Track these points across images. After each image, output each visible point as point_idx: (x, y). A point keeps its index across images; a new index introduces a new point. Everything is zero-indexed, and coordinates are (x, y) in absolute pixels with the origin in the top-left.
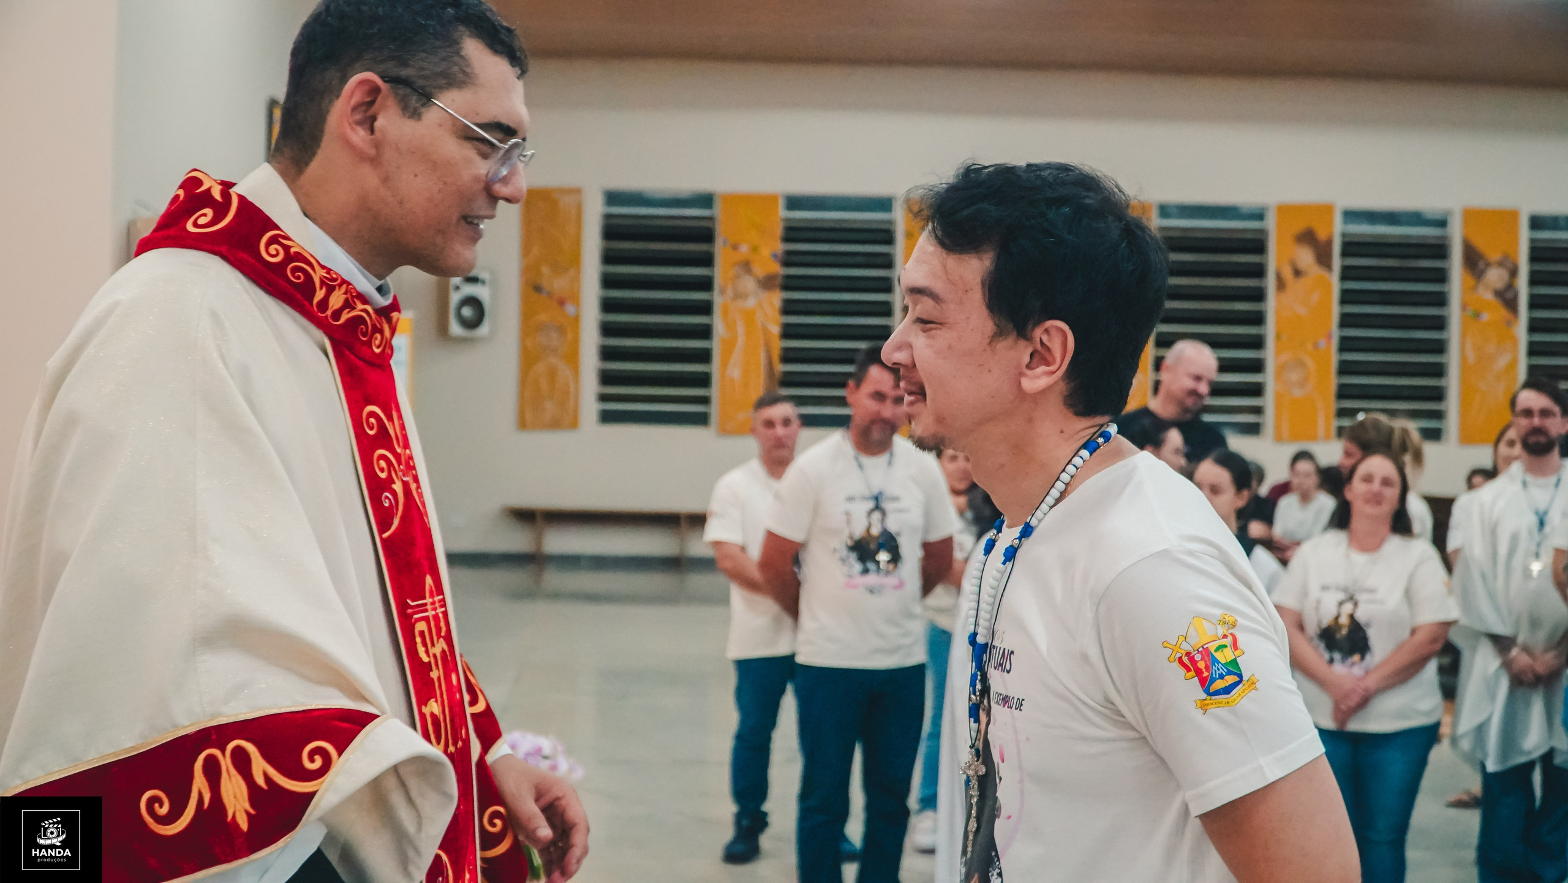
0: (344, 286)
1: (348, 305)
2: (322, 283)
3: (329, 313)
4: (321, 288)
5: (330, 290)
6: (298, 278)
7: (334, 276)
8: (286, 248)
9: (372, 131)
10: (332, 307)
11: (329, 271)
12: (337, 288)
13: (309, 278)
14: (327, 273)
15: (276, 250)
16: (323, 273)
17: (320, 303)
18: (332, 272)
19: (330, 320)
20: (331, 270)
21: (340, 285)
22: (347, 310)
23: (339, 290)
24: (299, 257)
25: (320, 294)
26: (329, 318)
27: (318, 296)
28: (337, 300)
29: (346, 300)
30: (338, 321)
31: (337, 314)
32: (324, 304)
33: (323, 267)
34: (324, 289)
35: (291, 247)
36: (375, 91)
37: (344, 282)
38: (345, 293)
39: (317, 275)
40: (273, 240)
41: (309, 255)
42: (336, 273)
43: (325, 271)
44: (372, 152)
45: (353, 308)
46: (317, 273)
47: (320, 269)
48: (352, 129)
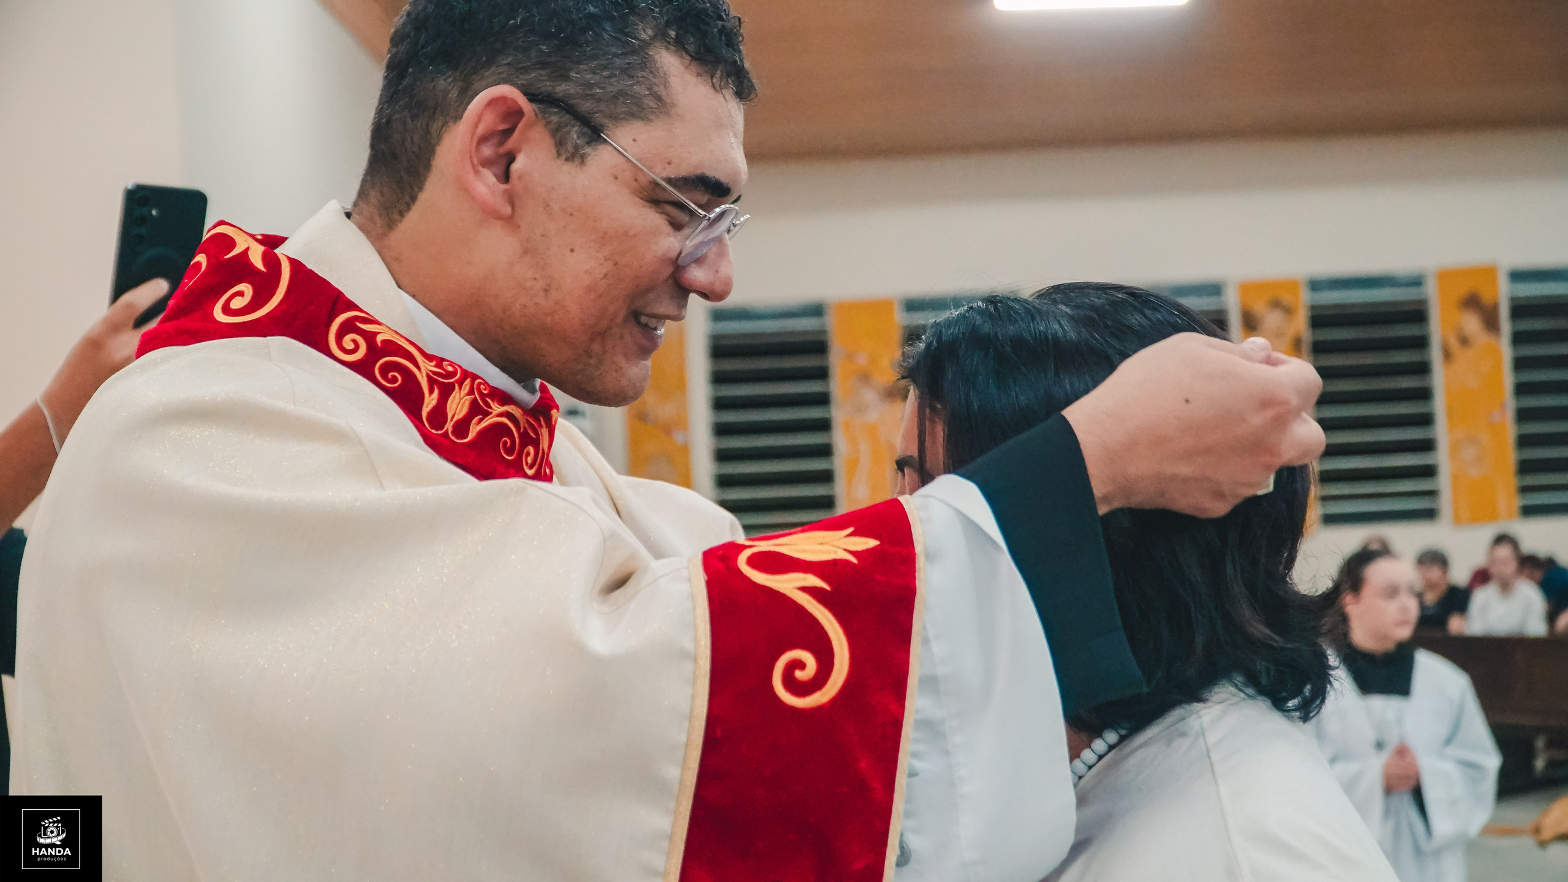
0: (468, 381)
1: (476, 410)
2: (432, 382)
3: (449, 426)
4: (431, 392)
5: (446, 392)
6: (394, 380)
7: (450, 369)
8: (370, 337)
9: (505, 177)
10: (453, 416)
11: (440, 361)
12: (456, 385)
13: (410, 378)
14: (436, 366)
15: (354, 341)
16: (431, 366)
17: (430, 414)
18: (445, 363)
19: (453, 438)
20: (443, 360)
21: (461, 383)
22: (477, 418)
23: (460, 389)
24: (390, 347)
25: (430, 401)
26: (450, 436)
27: (429, 403)
28: (458, 405)
29: (474, 403)
30: (466, 437)
31: (462, 427)
32: (439, 415)
33: (429, 357)
34: (436, 392)
35: (375, 334)
36: (514, 115)
37: (466, 374)
38: (471, 392)
39: (423, 371)
40: (348, 327)
41: (407, 343)
42: (452, 364)
43: (434, 363)
44: (507, 210)
45: (486, 414)
46: (422, 368)
47: (426, 361)
48: (477, 172)
